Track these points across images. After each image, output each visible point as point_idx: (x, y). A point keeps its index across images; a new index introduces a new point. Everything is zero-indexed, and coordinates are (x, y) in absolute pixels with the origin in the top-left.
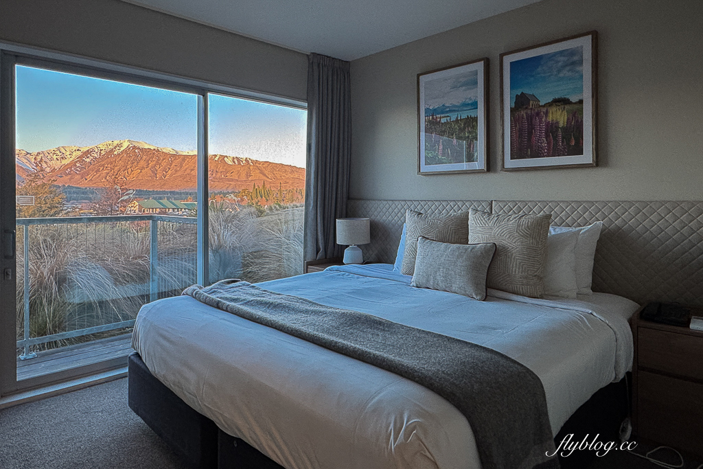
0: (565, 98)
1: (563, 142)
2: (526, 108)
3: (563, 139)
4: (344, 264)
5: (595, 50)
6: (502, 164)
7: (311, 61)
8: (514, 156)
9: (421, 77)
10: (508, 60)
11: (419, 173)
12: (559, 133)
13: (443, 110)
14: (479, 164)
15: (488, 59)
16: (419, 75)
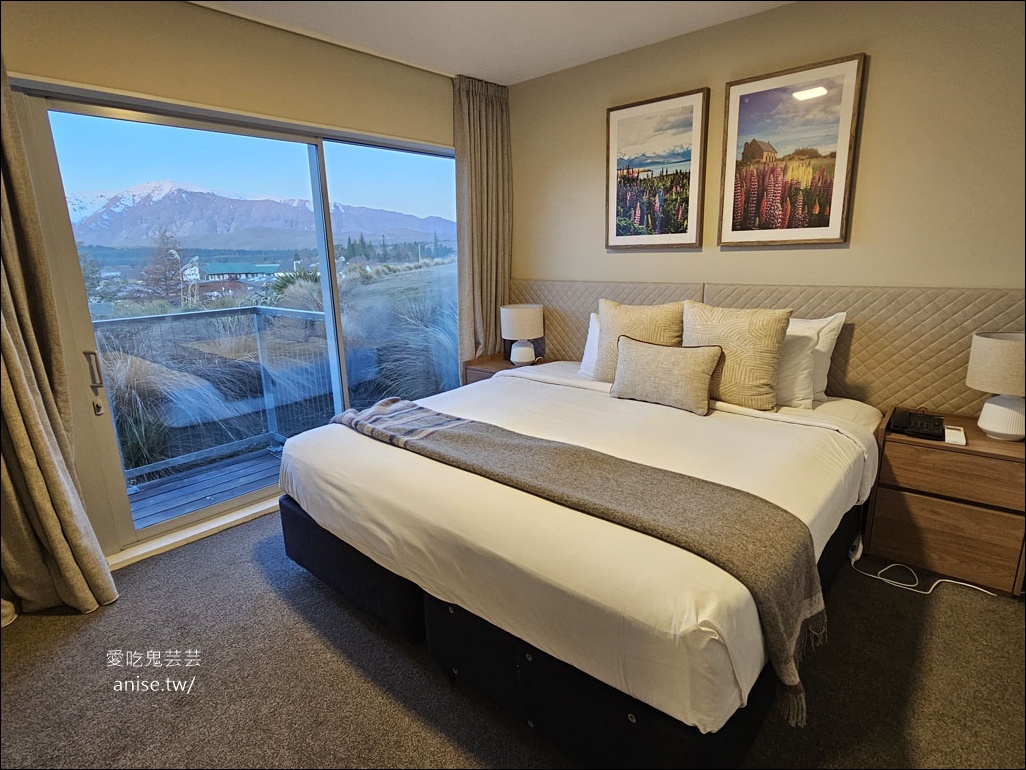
0: (812, 150)
1: (803, 209)
2: (758, 162)
3: (804, 205)
4: (512, 365)
5: (860, 82)
6: (720, 237)
7: (457, 88)
8: (737, 226)
9: (612, 113)
10: (737, 92)
11: (607, 246)
12: (800, 197)
13: (642, 162)
14: (690, 237)
15: (709, 90)
16: (610, 110)
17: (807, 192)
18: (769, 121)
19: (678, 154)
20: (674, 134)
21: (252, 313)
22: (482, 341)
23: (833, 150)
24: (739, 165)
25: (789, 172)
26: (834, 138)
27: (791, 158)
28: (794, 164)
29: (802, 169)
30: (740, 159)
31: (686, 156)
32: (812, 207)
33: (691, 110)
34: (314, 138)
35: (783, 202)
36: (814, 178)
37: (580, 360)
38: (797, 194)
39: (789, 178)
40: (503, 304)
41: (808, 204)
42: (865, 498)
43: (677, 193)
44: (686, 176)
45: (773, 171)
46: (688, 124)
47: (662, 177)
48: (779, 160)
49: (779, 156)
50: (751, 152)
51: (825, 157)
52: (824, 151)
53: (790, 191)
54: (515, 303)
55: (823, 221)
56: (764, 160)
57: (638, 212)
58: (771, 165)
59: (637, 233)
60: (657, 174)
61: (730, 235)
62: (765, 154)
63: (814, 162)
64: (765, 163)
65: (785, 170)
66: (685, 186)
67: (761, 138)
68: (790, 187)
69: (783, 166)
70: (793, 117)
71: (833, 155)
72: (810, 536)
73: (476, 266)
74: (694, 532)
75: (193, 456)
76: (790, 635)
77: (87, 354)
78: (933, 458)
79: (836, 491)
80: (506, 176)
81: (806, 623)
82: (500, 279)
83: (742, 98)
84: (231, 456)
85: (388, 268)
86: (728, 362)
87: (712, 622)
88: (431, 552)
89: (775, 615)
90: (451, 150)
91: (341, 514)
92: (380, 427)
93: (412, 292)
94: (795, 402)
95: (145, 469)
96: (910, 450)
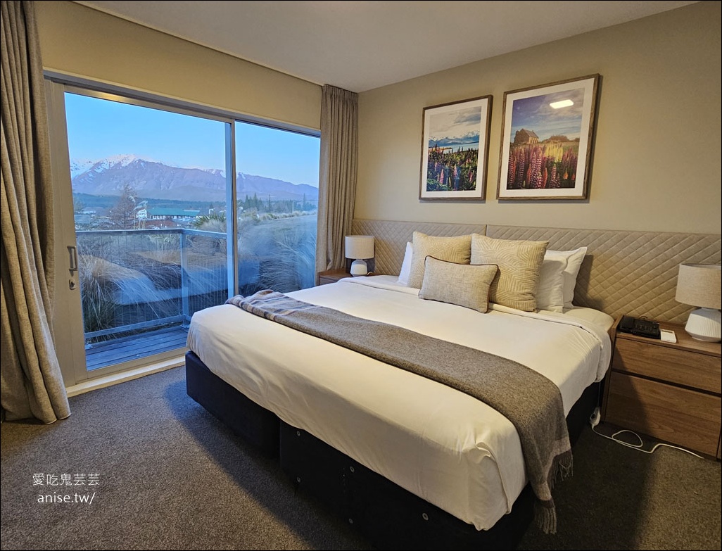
0: (562, 137)
1: (557, 176)
2: (525, 144)
3: (557, 174)
4: (352, 276)
5: (595, 92)
6: (498, 194)
7: (324, 92)
8: (510, 186)
9: (426, 111)
10: (511, 98)
11: (420, 198)
12: (555, 168)
13: (446, 143)
14: (477, 193)
15: (492, 97)
16: (425, 109)
17: (558, 163)
18: (533, 117)
19: (470, 138)
20: (468, 125)
21: (179, 233)
22: (331, 259)
23: (577, 137)
24: (511, 145)
25: (547, 151)
26: (578, 129)
27: (548, 141)
28: (550, 146)
29: (555, 149)
30: (513, 142)
31: (476, 139)
32: (562, 175)
33: (480, 109)
34: (230, 119)
35: (542, 171)
36: (564, 155)
37: (398, 275)
38: (552, 166)
39: (546, 155)
40: (348, 235)
41: (560, 172)
42: (602, 377)
43: (469, 164)
44: (476, 152)
45: (535, 150)
46: (478, 119)
47: (459, 153)
48: (540, 143)
49: (540, 140)
50: (520, 137)
51: (572, 141)
52: (571, 137)
53: (547, 164)
54: (355, 234)
55: (571, 184)
56: (529, 143)
57: (442, 176)
58: (534, 147)
59: (441, 189)
60: (455, 150)
61: (505, 193)
62: (530, 139)
63: (563, 144)
64: (530, 145)
65: (544, 150)
66: (475, 159)
67: (527, 128)
68: (548, 162)
69: (542, 147)
70: (550, 115)
71: (577, 140)
72: (560, 394)
73: (330, 208)
74: (475, 382)
75: (131, 327)
76: (545, 463)
77: (70, 248)
78: (653, 351)
79: (581, 366)
80: (353, 149)
81: (556, 459)
82: (346, 218)
83: (515, 102)
84: (155, 329)
85: (272, 215)
86: (502, 276)
87: (485, 443)
88: (287, 390)
89: (533, 447)
90: (318, 131)
91: (227, 363)
92: (258, 307)
93: (286, 231)
94: (550, 307)
95: (98, 333)
96: (635, 345)
